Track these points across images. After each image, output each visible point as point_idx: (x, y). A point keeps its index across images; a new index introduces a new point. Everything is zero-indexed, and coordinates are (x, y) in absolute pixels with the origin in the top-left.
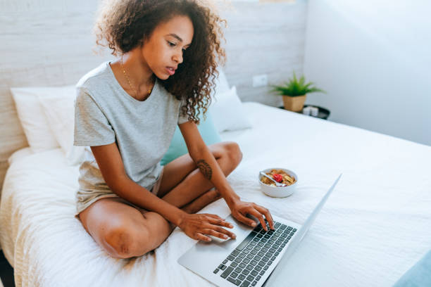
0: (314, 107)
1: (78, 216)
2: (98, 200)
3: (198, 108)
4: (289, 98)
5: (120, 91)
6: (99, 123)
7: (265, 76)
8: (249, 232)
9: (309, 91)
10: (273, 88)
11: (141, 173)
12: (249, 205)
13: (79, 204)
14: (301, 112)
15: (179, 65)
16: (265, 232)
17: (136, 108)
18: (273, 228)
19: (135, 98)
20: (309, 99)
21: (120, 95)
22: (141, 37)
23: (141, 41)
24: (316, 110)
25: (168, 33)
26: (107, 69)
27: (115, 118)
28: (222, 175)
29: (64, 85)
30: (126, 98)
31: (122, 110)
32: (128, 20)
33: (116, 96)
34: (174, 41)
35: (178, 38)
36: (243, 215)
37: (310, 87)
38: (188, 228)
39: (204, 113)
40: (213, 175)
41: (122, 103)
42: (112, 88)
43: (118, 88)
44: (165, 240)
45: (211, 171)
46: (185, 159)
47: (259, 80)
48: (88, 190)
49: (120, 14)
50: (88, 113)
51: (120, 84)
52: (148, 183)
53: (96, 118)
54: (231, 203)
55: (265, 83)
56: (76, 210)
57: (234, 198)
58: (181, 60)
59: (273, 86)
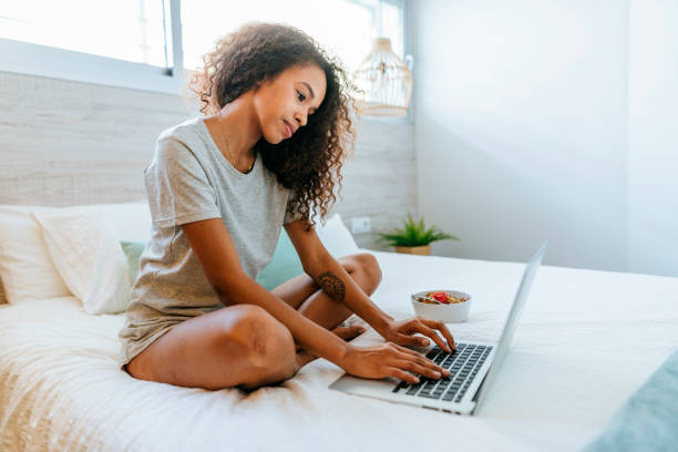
1: (126, 368)
9: (434, 239)
10: (380, 237)
15: (301, 128)
17: (235, 185)
19: (235, 167)
22: (261, 77)
25: (301, 81)
32: (252, 50)
34: (306, 92)
35: (311, 90)
39: (323, 215)
40: (347, 291)
45: (342, 285)
47: (360, 224)
48: (149, 320)
49: (244, 39)
55: (368, 229)
58: (304, 122)
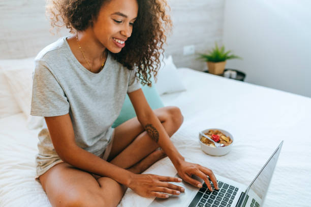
0: (233, 70)
1: (38, 179)
2: (56, 165)
3: (149, 73)
4: (212, 64)
5: (77, 64)
6: (55, 94)
7: (193, 47)
8: (196, 192)
9: (229, 58)
10: (198, 56)
11: (94, 138)
12: (195, 167)
13: (39, 168)
14: (222, 75)
16: (210, 192)
17: (91, 80)
18: (218, 188)
19: (90, 70)
20: (228, 64)
21: (76, 68)
23: (90, 21)
24: (234, 74)
25: (112, 13)
26: (64, 44)
27: (72, 90)
28: (166, 135)
29: (26, 57)
30: (82, 70)
31: (78, 81)
33: (73, 68)
34: (120, 18)
35: (122, 15)
36: (189, 176)
37: (229, 55)
38: (139, 188)
40: (160, 138)
41: (78, 75)
42: (69, 61)
43: (74, 62)
44: (119, 203)
45: (158, 134)
46: (133, 122)
47: (188, 50)
48: (47, 155)
50: (45, 85)
51: (77, 58)
52: (101, 146)
53: (53, 89)
54: (177, 163)
55: (193, 52)
56: (36, 174)
57: (179, 159)
59: (199, 54)
